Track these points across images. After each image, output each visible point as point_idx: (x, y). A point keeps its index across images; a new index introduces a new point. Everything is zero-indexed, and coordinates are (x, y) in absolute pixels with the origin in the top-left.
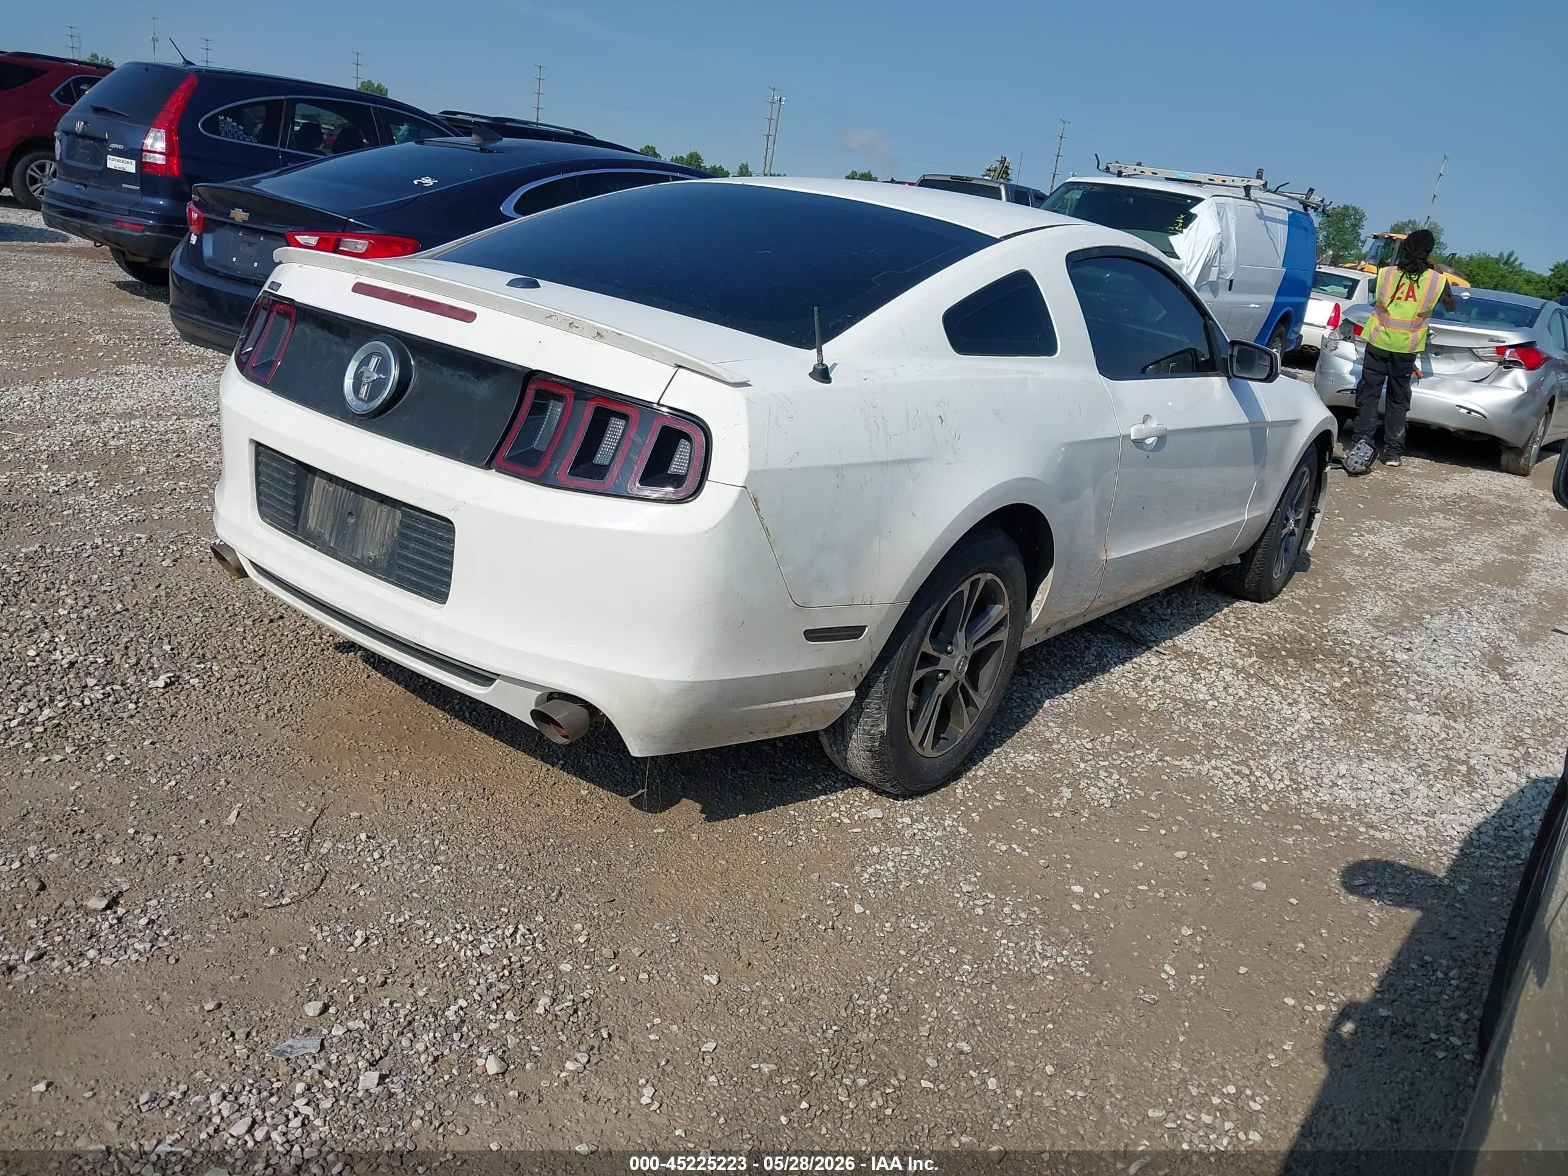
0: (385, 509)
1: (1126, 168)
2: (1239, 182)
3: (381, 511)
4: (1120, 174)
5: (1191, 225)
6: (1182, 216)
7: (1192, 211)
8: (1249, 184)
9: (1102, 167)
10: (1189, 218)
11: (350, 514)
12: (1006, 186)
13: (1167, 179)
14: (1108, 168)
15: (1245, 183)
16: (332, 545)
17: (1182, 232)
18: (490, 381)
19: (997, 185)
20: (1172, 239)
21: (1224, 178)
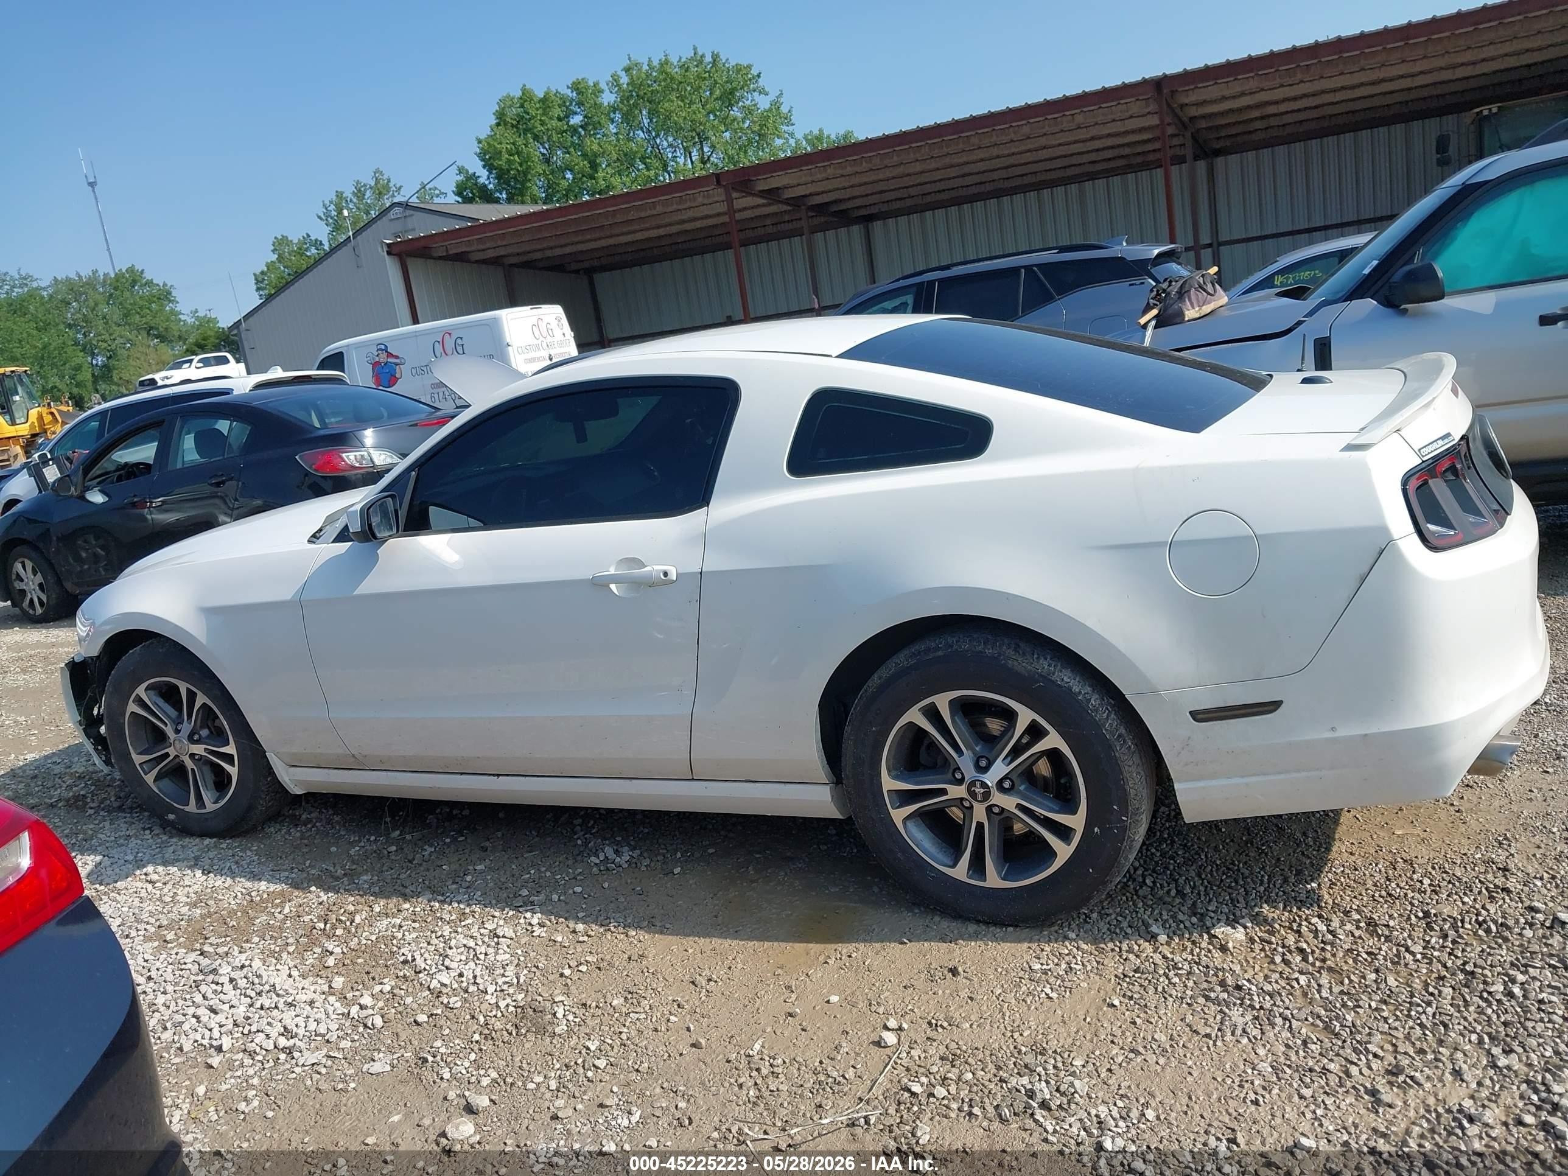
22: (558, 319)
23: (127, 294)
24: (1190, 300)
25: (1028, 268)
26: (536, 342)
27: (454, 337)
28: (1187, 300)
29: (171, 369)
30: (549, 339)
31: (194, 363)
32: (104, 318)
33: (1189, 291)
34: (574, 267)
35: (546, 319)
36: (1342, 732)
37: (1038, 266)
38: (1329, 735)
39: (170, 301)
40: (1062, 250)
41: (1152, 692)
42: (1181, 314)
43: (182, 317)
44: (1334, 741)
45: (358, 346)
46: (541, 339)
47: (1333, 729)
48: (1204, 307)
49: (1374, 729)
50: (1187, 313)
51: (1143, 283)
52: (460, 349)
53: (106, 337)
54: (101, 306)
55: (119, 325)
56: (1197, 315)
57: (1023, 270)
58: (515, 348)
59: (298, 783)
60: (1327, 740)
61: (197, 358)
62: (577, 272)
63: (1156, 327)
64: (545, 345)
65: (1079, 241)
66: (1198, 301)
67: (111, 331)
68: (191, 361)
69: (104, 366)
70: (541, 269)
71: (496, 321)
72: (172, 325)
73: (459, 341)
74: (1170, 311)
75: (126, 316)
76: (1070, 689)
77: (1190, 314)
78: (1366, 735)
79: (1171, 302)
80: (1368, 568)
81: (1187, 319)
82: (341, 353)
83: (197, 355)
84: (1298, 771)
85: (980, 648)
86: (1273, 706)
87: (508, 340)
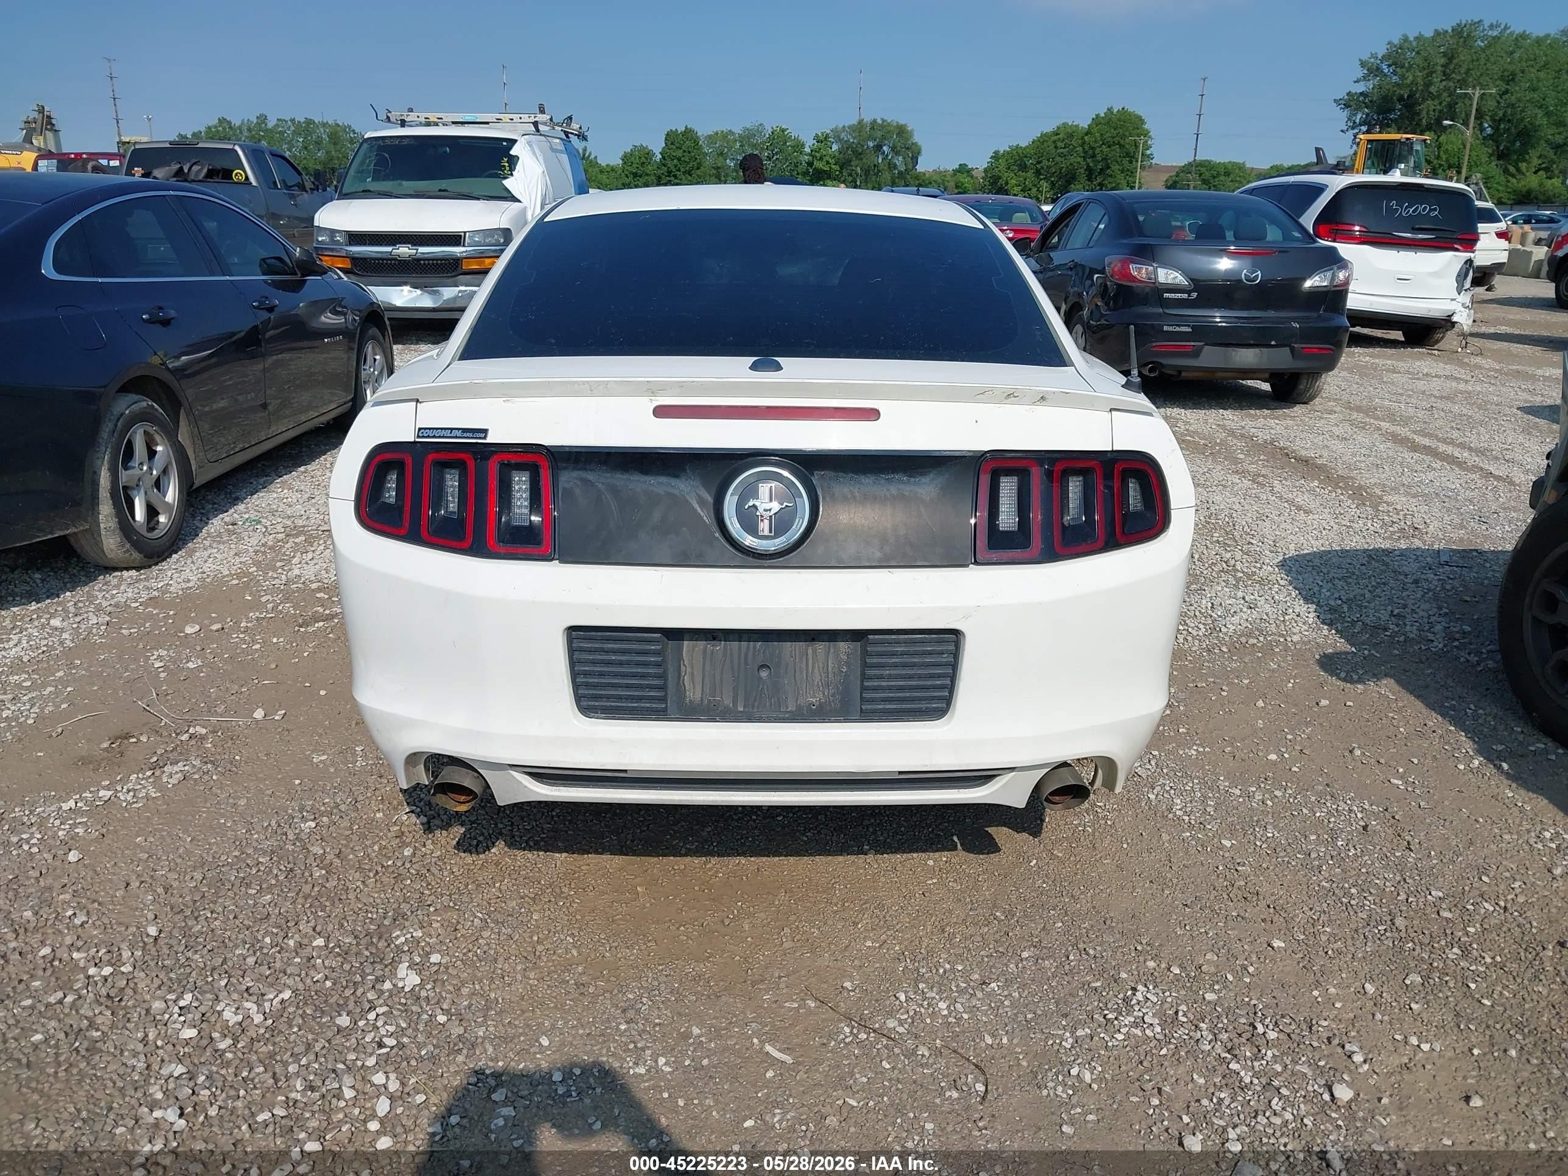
0: (820, 647)
1: (408, 115)
2: (525, 118)
3: (815, 651)
4: (403, 124)
5: (517, 167)
6: (506, 160)
7: (512, 152)
8: (536, 119)
9: (382, 116)
10: (513, 161)
11: (763, 666)
12: (241, 146)
13: (453, 123)
14: (388, 117)
15: (532, 120)
16: (741, 709)
17: (512, 175)
18: (932, 475)
19: (231, 147)
20: (506, 182)
21: (511, 116)
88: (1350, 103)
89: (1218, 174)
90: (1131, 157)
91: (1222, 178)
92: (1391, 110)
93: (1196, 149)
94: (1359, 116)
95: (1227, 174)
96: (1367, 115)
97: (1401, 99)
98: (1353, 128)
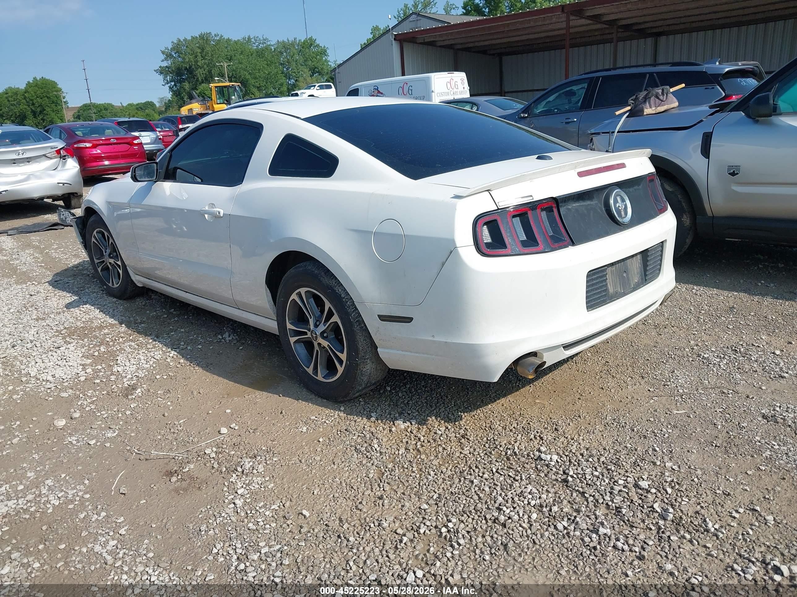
3: (634, 261)
11: (624, 272)
16: (622, 292)
18: (641, 185)
22: (462, 80)
23: (307, 50)
24: (649, 103)
25: (651, 74)
26: (448, 91)
27: (408, 85)
28: (647, 103)
29: (306, 89)
30: (455, 90)
31: (316, 87)
32: (296, 61)
33: (650, 98)
34: (492, 52)
35: (455, 79)
36: (437, 339)
37: (656, 73)
38: (431, 338)
39: (326, 55)
40: (674, 64)
41: (363, 303)
42: (642, 111)
43: (330, 63)
44: (434, 342)
45: (365, 86)
46: (451, 89)
47: (433, 336)
48: (658, 108)
49: (449, 341)
50: (645, 110)
51: (713, 88)
52: (410, 92)
53: (296, 71)
54: (295, 55)
55: (302, 65)
56: (654, 112)
57: (648, 75)
58: (436, 93)
59: (139, 282)
60: (431, 340)
61: (318, 85)
62: (494, 55)
63: (627, 117)
64: (452, 93)
65: (685, 60)
66: (655, 103)
67: (298, 68)
68: (315, 86)
69: (294, 85)
70: (474, 52)
71: (429, 78)
72: (325, 67)
73: (410, 88)
74: (637, 108)
75: (305, 61)
76: (340, 295)
77: (648, 111)
78: (446, 342)
79: (639, 103)
80: (445, 259)
81: (645, 114)
82: (358, 89)
83: (318, 83)
84: (423, 353)
85: (313, 270)
86: (409, 320)
87: (433, 89)
88: (162, 71)
89: (101, 110)
90: (57, 104)
91: (104, 112)
92: (183, 74)
93: (90, 97)
94: (168, 77)
95: (106, 109)
96: (172, 77)
97: (186, 69)
98: (167, 84)
